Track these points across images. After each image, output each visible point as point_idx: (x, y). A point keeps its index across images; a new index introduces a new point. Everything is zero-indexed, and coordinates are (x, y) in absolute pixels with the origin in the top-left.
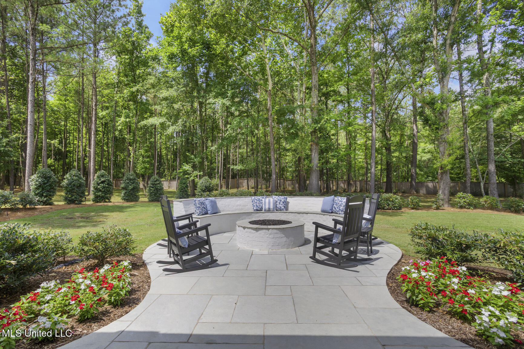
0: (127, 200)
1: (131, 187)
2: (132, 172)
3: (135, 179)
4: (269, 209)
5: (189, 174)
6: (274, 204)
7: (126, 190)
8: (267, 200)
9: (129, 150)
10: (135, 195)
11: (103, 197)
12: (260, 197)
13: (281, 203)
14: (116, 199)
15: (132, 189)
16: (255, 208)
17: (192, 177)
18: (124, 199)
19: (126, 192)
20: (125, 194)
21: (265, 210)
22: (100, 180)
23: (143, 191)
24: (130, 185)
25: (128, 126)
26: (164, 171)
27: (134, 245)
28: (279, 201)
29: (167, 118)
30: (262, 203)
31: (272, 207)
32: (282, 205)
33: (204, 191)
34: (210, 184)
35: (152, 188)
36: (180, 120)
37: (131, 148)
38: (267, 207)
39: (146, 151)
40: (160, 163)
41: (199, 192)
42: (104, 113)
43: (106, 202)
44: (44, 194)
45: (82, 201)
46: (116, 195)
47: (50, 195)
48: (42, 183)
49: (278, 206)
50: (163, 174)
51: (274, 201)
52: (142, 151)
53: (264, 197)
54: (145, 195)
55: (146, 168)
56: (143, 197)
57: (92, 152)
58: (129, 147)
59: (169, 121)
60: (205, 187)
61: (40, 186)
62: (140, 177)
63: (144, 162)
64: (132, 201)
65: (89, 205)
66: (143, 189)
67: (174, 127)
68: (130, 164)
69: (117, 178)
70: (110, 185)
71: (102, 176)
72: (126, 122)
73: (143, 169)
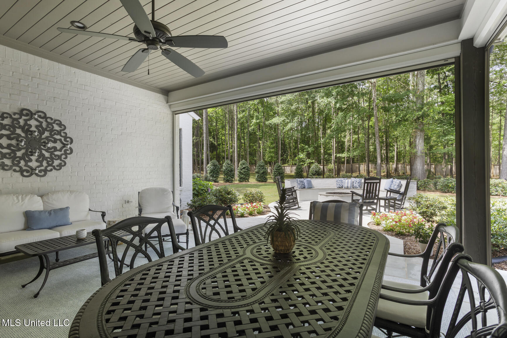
0: (259, 181)
1: (262, 172)
2: (262, 161)
3: (264, 166)
4: (348, 187)
5: (304, 161)
6: (351, 184)
7: (259, 173)
8: (347, 181)
9: (260, 144)
10: (265, 178)
11: (244, 178)
12: (342, 179)
13: (357, 183)
14: (252, 180)
15: (262, 173)
16: (338, 186)
17: (306, 164)
18: (257, 180)
19: (258, 175)
20: (258, 177)
21: (345, 188)
22: (242, 167)
23: (270, 175)
24: (261, 170)
25: (258, 124)
26: (287, 157)
27: (264, 199)
28: (355, 182)
29: (286, 117)
30: (343, 183)
31: (349, 186)
32: (357, 184)
33: (314, 175)
34: (319, 169)
35: (276, 172)
36: (296, 118)
37: (260, 142)
38: (346, 186)
39: (272, 144)
40: (284, 150)
41: (311, 176)
42: (241, 115)
43: (246, 182)
44: (214, 176)
45: (233, 181)
46: (252, 178)
47: (217, 177)
48: (213, 169)
49: (354, 185)
50: (286, 160)
51: (351, 181)
52: (269, 143)
53: (345, 179)
54: (272, 178)
55: (272, 157)
56: (270, 179)
57: (235, 146)
58: (260, 141)
59: (288, 119)
60: (316, 171)
61: (212, 171)
62: (267, 164)
63: (270, 152)
64: (262, 182)
65: (237, 184)
66: (270, 173)
67: (291, 124)
68: (260, 153)
69: (251, 164)
70: (249, 170)
71: (244, 164)
72: (257, 123)
73: (269, 157)
